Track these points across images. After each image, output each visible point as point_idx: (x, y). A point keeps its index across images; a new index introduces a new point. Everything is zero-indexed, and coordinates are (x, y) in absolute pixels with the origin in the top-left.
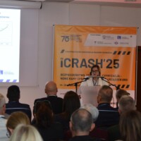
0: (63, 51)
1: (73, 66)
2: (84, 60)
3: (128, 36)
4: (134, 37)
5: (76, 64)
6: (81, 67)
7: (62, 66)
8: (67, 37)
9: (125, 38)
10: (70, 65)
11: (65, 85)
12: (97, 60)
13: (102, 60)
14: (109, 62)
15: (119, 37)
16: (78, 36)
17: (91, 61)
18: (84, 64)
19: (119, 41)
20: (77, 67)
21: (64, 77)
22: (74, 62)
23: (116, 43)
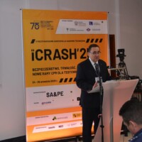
0: (33, 41)
1: (46, 59)
2: (57, 51)
3: (99, 21)
4: (105, 22)
5: (49, 55)
6: (54, 59)
7: (33, 59)
8: (37, 24)
9: (97, 24)
10: (42, 58)
11: (39, 82)
12: (70, 50)
13: (75, 50)
14: (83, 51)
15: (91, 23)
16: (48, 22)
17: (65, 52)
18: (57, 55)
19: (91, 27)
20: (50, 59)
21: (36, 72)
22: (47, 54)
23: (88, 30)
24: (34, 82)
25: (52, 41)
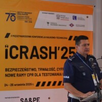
1: (21, 58)
2: (35, 48)
3: (84, 16)
4: (91, 17)
5: (25, 53)
6: (31, 58)
7: (6, 57)
8: (13, 15)
9: (81, 19)
10: (17, 56)
11: (12, 85)
12: (50, 48)
13: (56, 48)
14: (65, 50)
15: (75, 18)
16: (27, 14)
17: (44, 50)
18: (35, 54)
19: (74, 22)
20: (27, 58)
21: (10, 73)
22: (23, 51)
23: (72, 25)
24: (6, 85)
25: (30, 37)
